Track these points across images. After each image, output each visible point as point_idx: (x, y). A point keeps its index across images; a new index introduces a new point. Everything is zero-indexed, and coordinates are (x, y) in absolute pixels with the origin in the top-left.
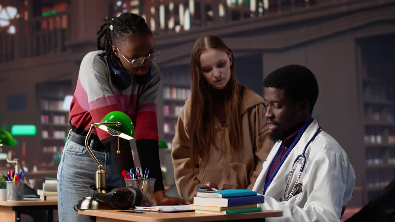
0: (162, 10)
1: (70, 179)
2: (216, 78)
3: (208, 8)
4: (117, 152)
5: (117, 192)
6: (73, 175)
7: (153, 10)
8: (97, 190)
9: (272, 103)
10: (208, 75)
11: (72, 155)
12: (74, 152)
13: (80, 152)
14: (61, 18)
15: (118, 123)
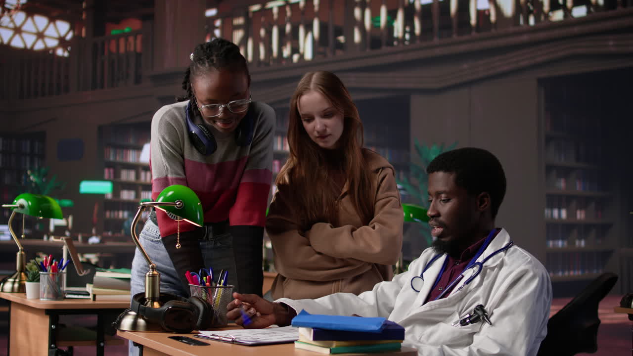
0: (275, 31)
1: (142, 272)
2: (318, 132)
3: (339, 32)
4: (177, 246)
5: (173, 307)
6: (144, 267)
7: (262, 32)
8: (146, 300)
9: (438, 194)
10: (308, 126)
11: (147, 240)
12: (150, 236)
13: (157, 238)
14: (135, 39)
15: (177, 203)
